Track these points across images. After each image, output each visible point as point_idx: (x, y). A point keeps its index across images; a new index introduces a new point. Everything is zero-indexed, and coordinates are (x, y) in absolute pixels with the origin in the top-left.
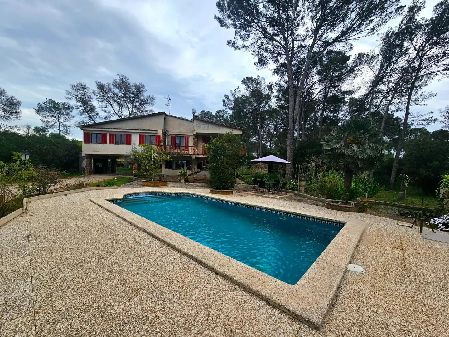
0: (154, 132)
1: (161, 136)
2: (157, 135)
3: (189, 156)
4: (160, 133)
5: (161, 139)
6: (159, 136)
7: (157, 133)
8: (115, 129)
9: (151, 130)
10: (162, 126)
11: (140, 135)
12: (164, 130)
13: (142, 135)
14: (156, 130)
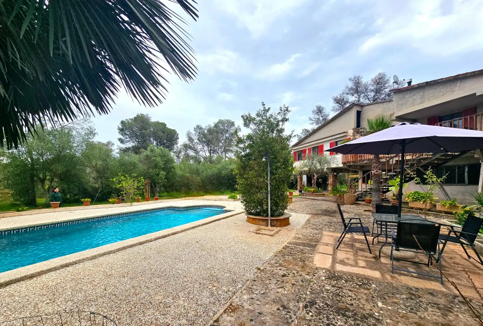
0: (343, 135)
1: (352, 138)
2: (347, 138)
4: (351, 134)
6: (349, 139)
7: (346, 136)
8: (310, 142)
9: (339, 134)
10: (353, 124)
11: (331, 144)
12: (355, 128)
13: (333, 143)
14: (344, 132)
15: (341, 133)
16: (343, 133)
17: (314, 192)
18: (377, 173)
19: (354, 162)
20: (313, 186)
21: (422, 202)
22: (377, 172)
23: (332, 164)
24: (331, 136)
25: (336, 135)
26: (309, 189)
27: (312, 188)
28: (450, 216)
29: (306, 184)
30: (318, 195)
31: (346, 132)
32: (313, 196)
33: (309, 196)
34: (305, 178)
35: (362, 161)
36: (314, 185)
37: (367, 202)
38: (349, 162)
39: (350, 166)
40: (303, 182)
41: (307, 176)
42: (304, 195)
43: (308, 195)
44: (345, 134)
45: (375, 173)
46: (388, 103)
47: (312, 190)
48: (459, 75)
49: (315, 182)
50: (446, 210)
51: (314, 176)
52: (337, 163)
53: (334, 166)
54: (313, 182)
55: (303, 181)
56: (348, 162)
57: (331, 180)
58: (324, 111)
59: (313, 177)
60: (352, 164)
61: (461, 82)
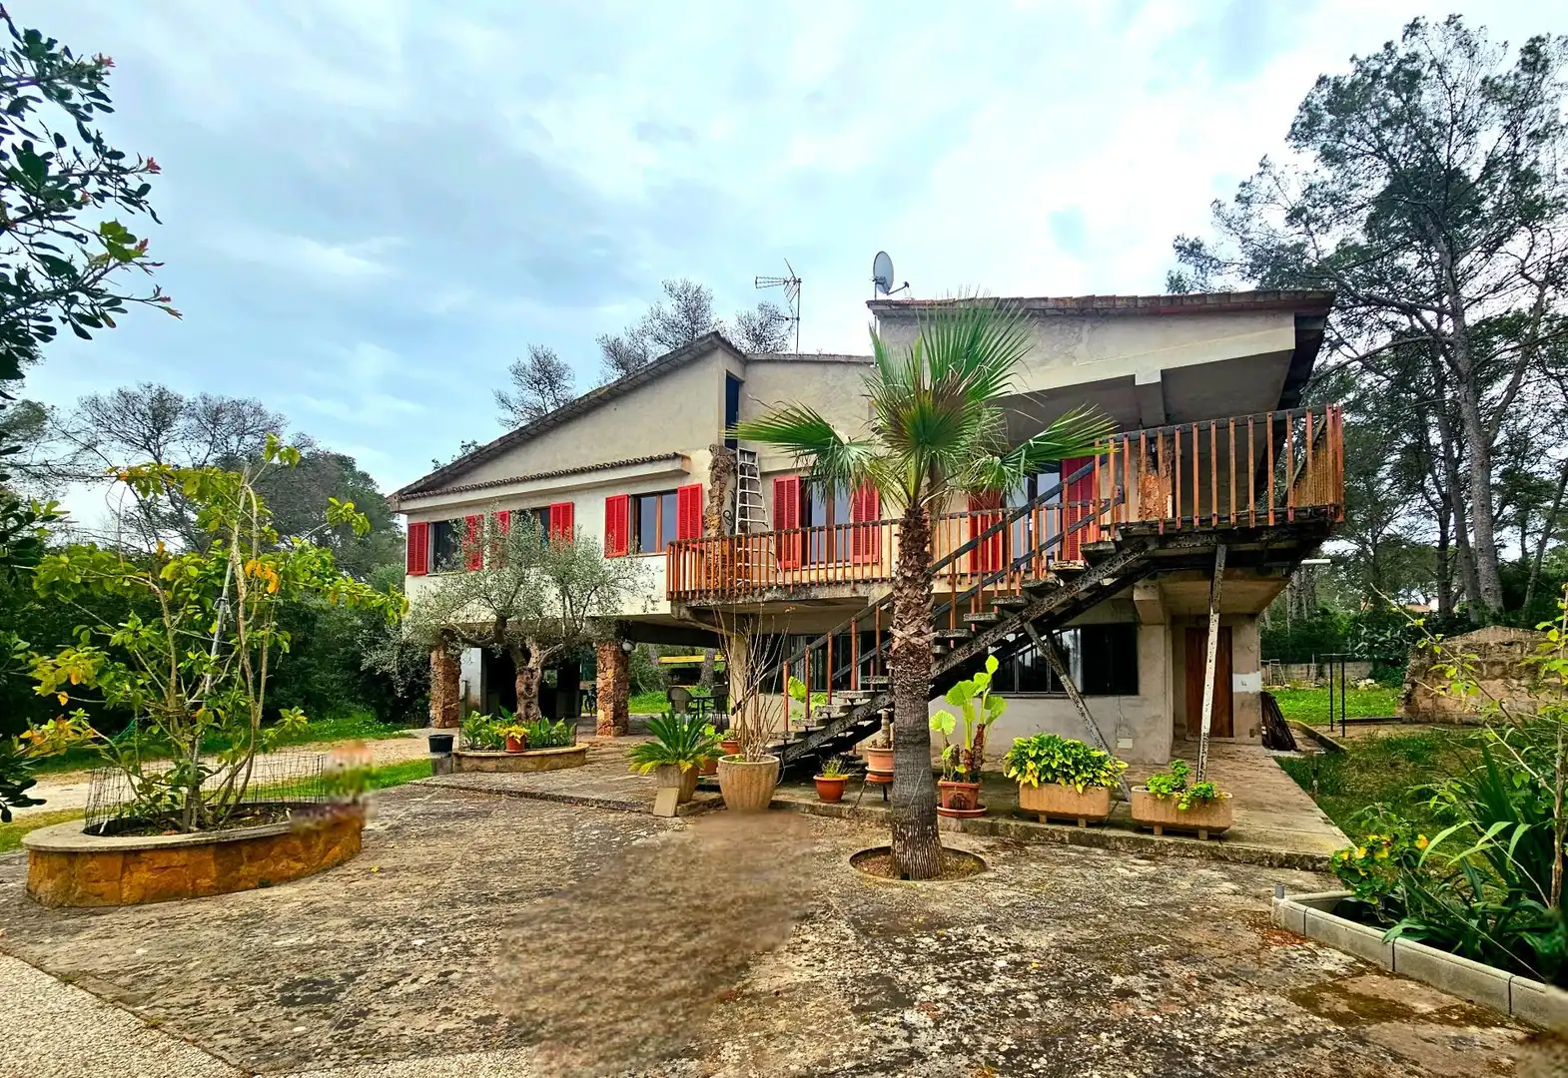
0: (667, 467)
1: (707, 486)
2: (688, 483)
3: (845, 592)
4: (701, 469)
5: (707, 503)
6: (696, 490)
7: (682, 474)
8: (505, 483)
9: (652, 460)
10: (711, 427)
11: (609, 502)
12: (721, 447)
13: (620, 499)
14: (676, 456)
15: (660, 459)
16: (667, 458)
17: (528, 747)
18: (921, 641)
19: (721, 593)
20: (521, 710)
21: (1080, 788)
22: (919, 634)
23: (624, 595)
24: (614, 466)
25: (636, 463)
26: (499, 729)
27: (518, 721)
28: (1194, 847)
29: (476, 692)
30: (555, 760)
31: (684, 458)
32: (526, 771)
33: (498, 770)
34: (471, 662)
35: (757, 593)
36: (528, 706)
37: (824, 797)
38: (701, 592)
39: (700, 613)
40: (462, 686)
41: (487, 656)
42: (466, 765)
43: (491, 765)
44: (676, 465)
45: (914, 640)
46: (841, 367)
47: (517, 731)
48: (1092, 298)
49: (535, 688)
50: (1171, 819)
51: (527, 655)
52: (650, 592)
53: (631, 607)
54: (520, 687)
55: (462, 677)
56: (694, 592)
57: (610, 673)
58: (566, 383)
59: (518, 659)
60: (712, 602)
61: (1094, 328)
